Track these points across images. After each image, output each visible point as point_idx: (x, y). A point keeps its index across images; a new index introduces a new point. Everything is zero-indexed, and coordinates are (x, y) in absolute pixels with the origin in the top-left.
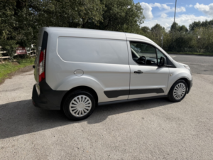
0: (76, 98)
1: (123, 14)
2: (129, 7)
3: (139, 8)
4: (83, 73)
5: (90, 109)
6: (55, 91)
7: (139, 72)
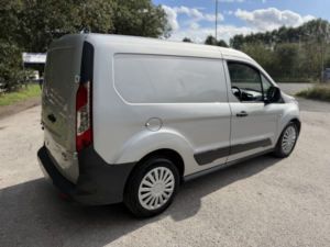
0: (149, 175)
1: (139, 21)
2: (146, 11)
3: (161, 14)
4: (162, 124)
5: (171, 190)
6: (113, 165)
7: (242, 115)
